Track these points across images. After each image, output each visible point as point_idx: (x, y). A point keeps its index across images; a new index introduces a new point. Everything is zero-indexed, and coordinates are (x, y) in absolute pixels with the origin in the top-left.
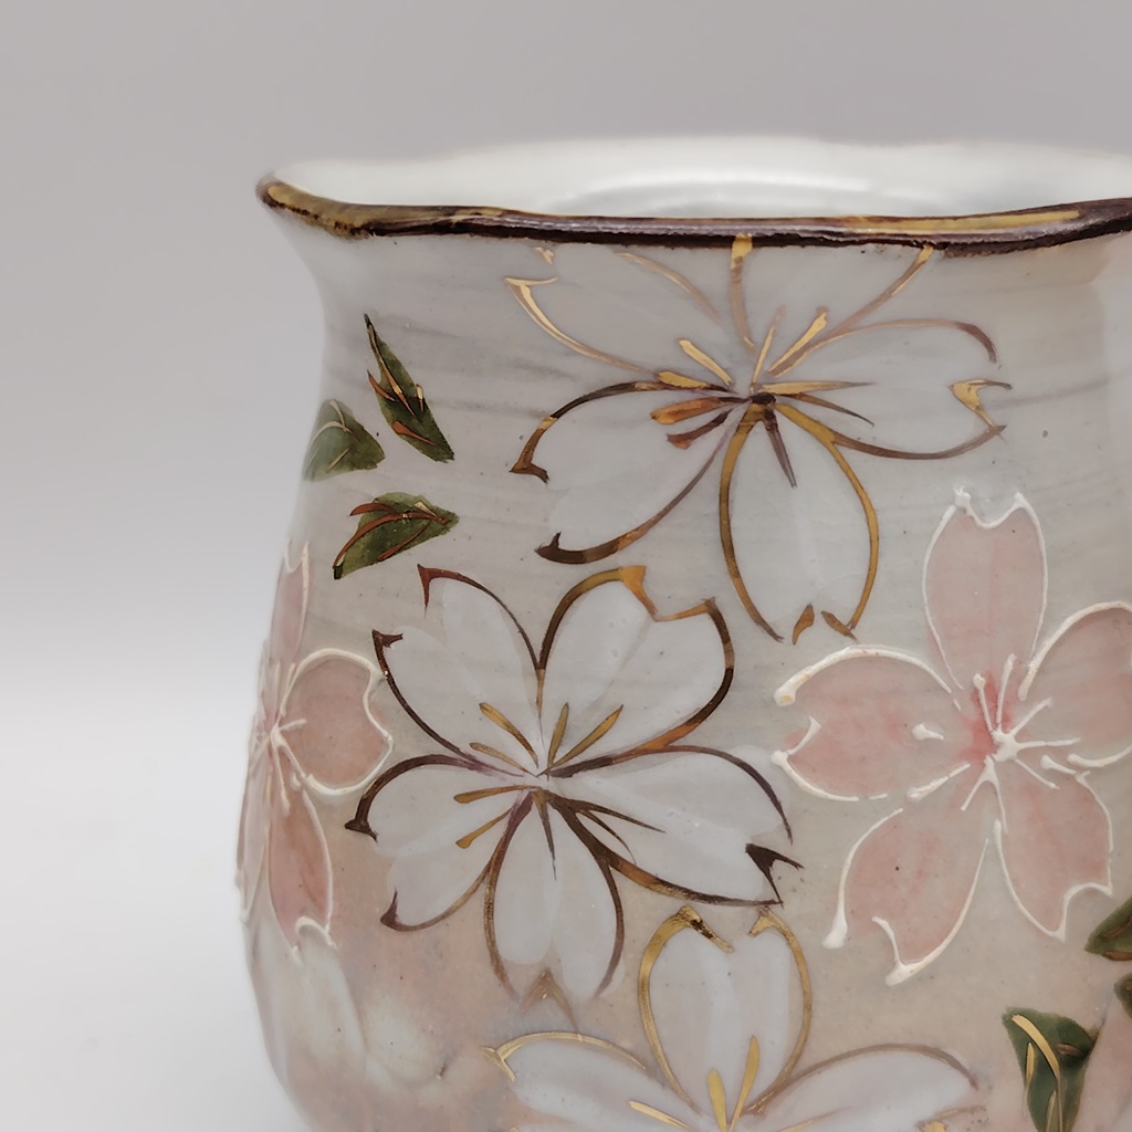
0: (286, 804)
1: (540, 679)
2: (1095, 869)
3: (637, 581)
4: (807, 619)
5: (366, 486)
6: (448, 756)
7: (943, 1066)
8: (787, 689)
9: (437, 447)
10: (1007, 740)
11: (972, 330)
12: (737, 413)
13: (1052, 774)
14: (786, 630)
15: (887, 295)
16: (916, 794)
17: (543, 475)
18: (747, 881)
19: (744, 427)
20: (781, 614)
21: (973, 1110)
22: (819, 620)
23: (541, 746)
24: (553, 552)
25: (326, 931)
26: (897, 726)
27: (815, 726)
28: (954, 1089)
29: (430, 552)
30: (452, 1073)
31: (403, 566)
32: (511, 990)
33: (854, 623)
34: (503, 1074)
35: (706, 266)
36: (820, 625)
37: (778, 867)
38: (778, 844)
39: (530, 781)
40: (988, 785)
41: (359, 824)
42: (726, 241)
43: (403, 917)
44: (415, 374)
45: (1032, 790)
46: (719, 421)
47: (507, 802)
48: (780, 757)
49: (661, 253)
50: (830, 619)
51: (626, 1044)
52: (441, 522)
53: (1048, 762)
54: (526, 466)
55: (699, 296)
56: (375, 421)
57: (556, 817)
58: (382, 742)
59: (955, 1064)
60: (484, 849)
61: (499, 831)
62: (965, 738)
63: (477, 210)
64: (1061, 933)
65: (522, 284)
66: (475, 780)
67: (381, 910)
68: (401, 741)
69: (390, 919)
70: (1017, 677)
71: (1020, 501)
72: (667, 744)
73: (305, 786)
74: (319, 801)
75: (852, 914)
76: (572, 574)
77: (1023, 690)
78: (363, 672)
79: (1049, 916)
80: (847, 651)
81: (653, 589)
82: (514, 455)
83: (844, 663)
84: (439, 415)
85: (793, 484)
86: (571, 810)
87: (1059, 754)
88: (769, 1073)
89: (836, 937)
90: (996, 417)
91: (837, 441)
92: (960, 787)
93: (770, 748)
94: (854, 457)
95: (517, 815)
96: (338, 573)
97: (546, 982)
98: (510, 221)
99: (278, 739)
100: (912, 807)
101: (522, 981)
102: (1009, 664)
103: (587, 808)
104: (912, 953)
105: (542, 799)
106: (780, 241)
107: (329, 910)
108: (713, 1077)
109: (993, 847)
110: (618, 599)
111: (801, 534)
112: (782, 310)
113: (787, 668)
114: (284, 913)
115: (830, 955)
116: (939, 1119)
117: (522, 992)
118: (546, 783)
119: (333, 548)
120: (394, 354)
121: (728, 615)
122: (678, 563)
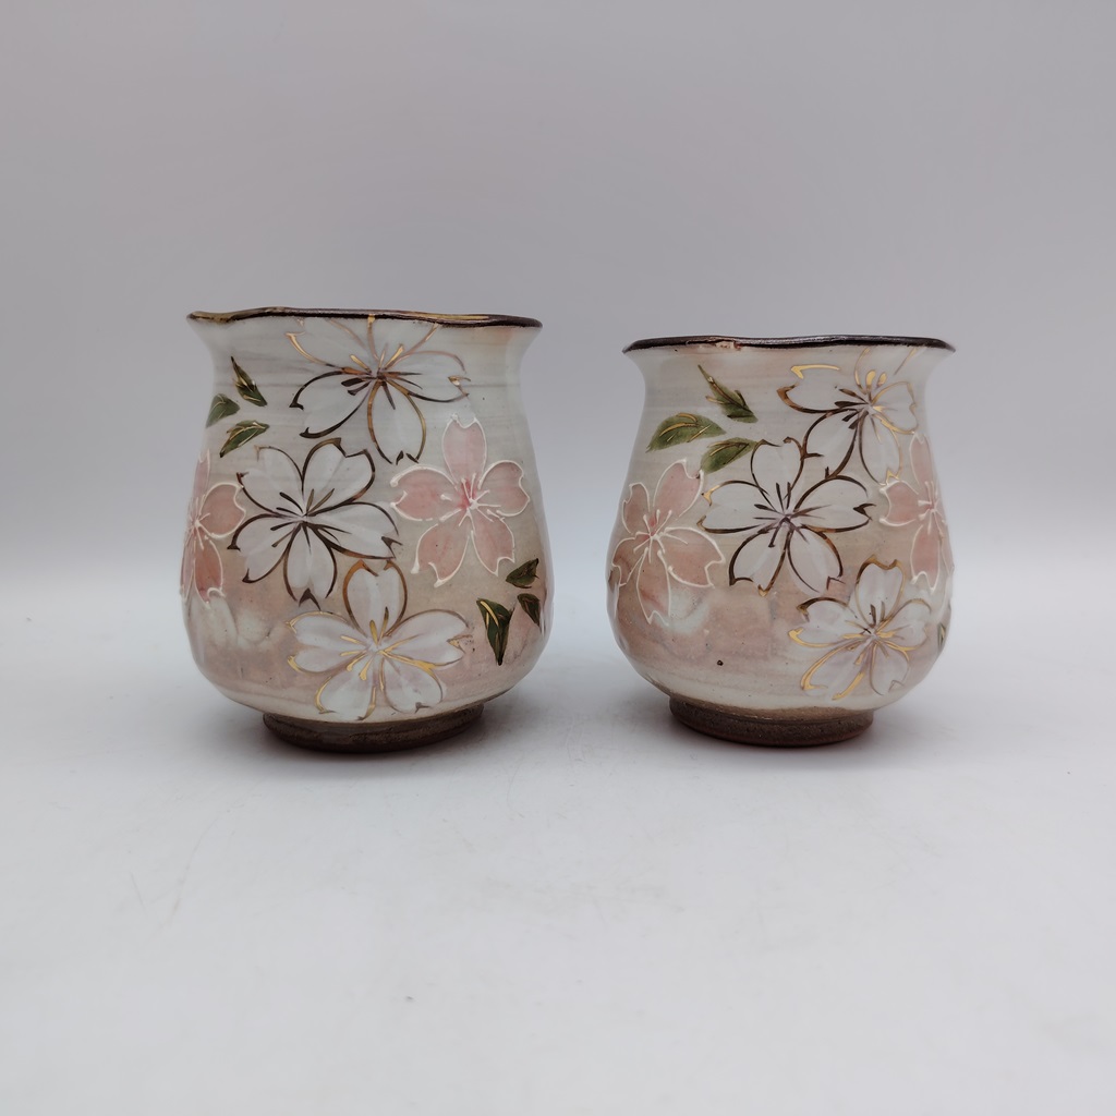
0: (203, 548)
1: (303, 479)
2: (508, 553)
3: (337, 443)
5: (230, 422)
6: (269, 514)
7: (455, 618)
8: (394, 481)
9: (262, 402)
10: (474, 502)
11: (456, 358)
12: (372, 383)
13: (490, 516)
14: (394, 460)
15: (423, 341)
16: (443, 518)
17: (301, 407)
18: (383, 551)
19: (375, 388)
20: (392, 454)
21: (467, 636)
22: (405, 456)
23: (304, 506)
24: (306, 435)
25: (220, 590)
26: (435, 495)
27: (405, 494)
28: (460, 628)
29: (259, 439)
30: (271, 635)
31: (247, 448)
32: (294, 598)
33: (418, 457)
34: (292, 632)
35: (359, 326)
36: (406, 459)
37: (393, 545)
38: (394, 537)
39: (300, 519)
40: (468, 517)
41: (233, 547)
42: (366, 317)
43: (251, 578)
44: (250, 375)
45: (484, 521)
46: (366, 385)
47: (291, 528)
48: (393, 504)
49: (342, 321)
50: (409, 456)
51: (339, 613)
52: (263, 428)
53: (489, 511)
54: (295, 404)
55: (357, 338)
56: (236, 397)
57: (310, 531)
58: (242, 513)
59: (460, 618)
60: (283, 546)
61: (290, 537)
62: (459, 500)
63: (275, 308)
64: (496, 573)
65: (292, 335)
66: (279, 521)
67: (242, 577)
68: (248, 511)
69: (246, 580)
70: (477, 480)
71: (475, 420)
72: (350, 502)
73: (210, 538)
74: (215, 541)
75: (421, 562)
76: (314, 442)
77: (479, 487)
78: (233, 488)
79: (492, 566)
80: (415, 467)
81: (344, 446)
82: (291, 402)
83: (415, 472)
84: (261, 390)
85: (395, 410)
86: (315, 528)
87: (494, 510)
88: (393, 620)
89: (416, 569)
90: (466, 390)
91: (409, 394)
92: (458, 518)
93: (389, 502)
94: (415, 399)
95: (296, 532)
96: (222, 455)
97: (308, 595)
98: (288, 311)
99: (198, 524)
100: (441, 524)
101: (299, 595)
102: (474, 477)
103: (322, 527)
104: (443, 575)
105: (305, 525)
106: (385, 317)
107: (222, 581)
108: (372, 623)
109: (470, 539)
110: (331, 450)
111: (398, 426)
112: (387, 345)
113: (394, 473)
114: (202, 589)
115: (414, 577)
116: (456, 638)
117: (299, 599)
118: (306, 519)
119: (219, 447)
120: (244, 369)
121: (373, 455)
122: (353, 436)
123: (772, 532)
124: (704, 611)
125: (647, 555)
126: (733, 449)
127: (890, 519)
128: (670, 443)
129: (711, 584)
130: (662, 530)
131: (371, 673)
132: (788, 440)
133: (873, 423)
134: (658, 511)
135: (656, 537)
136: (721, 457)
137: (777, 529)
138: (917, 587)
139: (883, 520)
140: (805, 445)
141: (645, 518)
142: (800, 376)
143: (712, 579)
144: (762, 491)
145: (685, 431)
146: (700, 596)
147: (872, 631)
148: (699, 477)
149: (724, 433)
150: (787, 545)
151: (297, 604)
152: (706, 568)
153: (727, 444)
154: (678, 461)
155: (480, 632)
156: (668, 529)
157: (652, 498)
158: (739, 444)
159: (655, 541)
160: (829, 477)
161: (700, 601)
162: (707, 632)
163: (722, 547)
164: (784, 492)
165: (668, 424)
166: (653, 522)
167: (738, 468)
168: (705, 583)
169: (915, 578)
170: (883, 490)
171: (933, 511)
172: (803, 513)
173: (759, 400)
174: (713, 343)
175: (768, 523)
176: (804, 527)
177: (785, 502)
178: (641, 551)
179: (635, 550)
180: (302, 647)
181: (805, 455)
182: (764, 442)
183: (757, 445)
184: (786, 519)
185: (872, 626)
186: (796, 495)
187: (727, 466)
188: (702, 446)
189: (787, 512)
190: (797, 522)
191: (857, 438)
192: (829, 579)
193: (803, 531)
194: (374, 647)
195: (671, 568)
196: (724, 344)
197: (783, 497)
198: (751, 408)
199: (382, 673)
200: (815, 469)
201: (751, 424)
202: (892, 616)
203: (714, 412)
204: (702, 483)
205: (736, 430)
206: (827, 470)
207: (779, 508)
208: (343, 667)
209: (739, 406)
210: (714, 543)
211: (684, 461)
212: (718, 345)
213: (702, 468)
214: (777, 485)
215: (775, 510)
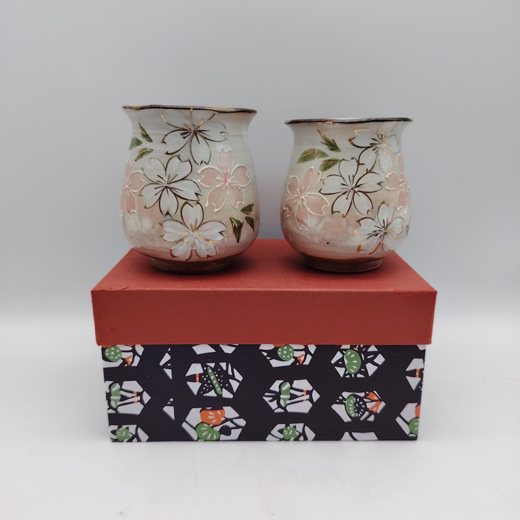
0: (129, 196)
1: (166, 170)
2: (242, 200)
3: (179, 157)
4: (202, 162)
5: (139, 148)
6: (153, 183)
7: (222, 224)
8: (199, 171)
9: (150, 141)
10: (229, 181)
11: (223, 125)
12: (192, 134)
13: (235, 186)
14: (199, 164)
15: (211, 118)
16: (217, 186)
17: (165, 143)
18: (195, 198)
19: (193, 136)
20: (199, 162)
21: (226, 231)
23: (166, 180)
24: (167, 153)
25: (135, 211)
26: (214, 177)
27: (203, 177)
28: (223, 228)
29: (150, 155)
30: (155, 228)
31: (145, 158)
33: (208, 163)
35: (186, 112)
37: (199, 196)
38: (199, 193)
39: (165, 185)
40: (226, 186)
41: (140, 195)
42: (189, 109)
43: (147, 207)
44: (146, 131)
45: (233, 188)
46: (190, 135)
47: (162, 188)
48: (199, 181)
49: (181, 110)
50: (205, 162)
51: (179, 221)
52: (151, 151)
53: (235, 184)
54: (163, 142)
55: (186, 117)
56: (141, 138)
57: (168, 189)
58: (143, 182)
59: (224, 224)
60: (159, 195)
61: (161, 192)
62: (224, 180)
63: (156, 105)
64: (237, 208)
65: (162, 115)
66: (157, 186)
68: (146, 182)
69: (145, 207)
70: (230, 173)
71: (230, 149)
72: (183, 179)
73: (132, 192)
74: (134, 193)
75: (209, 202)
76: (170, 156)
78: (140, 173)
79: (235, 205)
80: (207, 166)
81: (181, 158)
82: (161, 141)
83: (207, 168)
84: (150, 136)
85: (200, 144)
86: (170, 189)
87: (236, 184)
88: (198, 224)
89: (207, 205)
90: (226, 137)
91: (205, 138)
92: (223, 186)
93: (197, 179)
94: (207, 141)
95: (163, 190)
96: (136, 161)
97: (168, 213)
98: (160, 106)
99: (127, 186)
100: (217, 188)
101: (164, 213)
102: (229, 171)
103: (173, 188)
104: (217, 208)
105: (166, 187)
106: (197, 109)
107: (136, 208)
108: (191, 225)
109: (228, 195)
110: (176, 159)
111: (201, 150)
112: (197, 119)
113: (199, 168)
114: (129, 211)
115: (206, 208)
116: (222, 231)
117: (165, 215)
118: (167, 185)
119: (135, 157)
120: (144, 128)
121: (191, 162)
122: (185, 154)
123: (347, 194)
124: (322, 224)
125: (299, 204)
126: (332, 162)
127: (390, 187)
128: (307, 160)
129: (324, 214)
130: (305, 194)
131: (190, 243)
132: (353, 158)
134: (303, 187)
135: (303, 197)
136: (327, 166)
137: (350, 192)
138: (399, 212)
139: (387, 188)
140: (359, 160)
141: (298, 190)
142: (357, 134)
143: (325, 212)
144: (343, 178)
145: (313, 156)
147: (383, 229)
148: (319, 174)
149: (328, 156)
150: (353, 198)
151: (164, 216)
152: (323, 208)
153: (330, 160)
154: (311, 167)
155: (231, 230)
156: (307, 194)
157: (300, 182)
158: (334, 160)
159: (302, 199)
160: (368, 172)
161: (320, 220)
162: (323, 232)
163: (328, 200)
164: (351, 178)
165: (306, 152)
166: (301, 191)
167: (334, 170)
168: (322, 214)
169: (399, 209)
170: (387, 176)
171: (405, 183)
172: (358, 186)
173: (342, 143)
174: (324, 122)
175: (345, 190)
176: (359, 191)
177: (352, 182)
178: (296, 203)
179: (294, 202)
180: (166, 232)
181: (359, 164)
182: (343, 160)
183: (341, 161)
184: (352, 189)
185: (383, 227)
186: (356, 179)
187: (330, 169)
188: (319, 161)
189: (352, 186)
190: (356, 189)
191: (378, 157)
192: (368, 210)
193: (358, 193)
194: (192, 233)
195: (309, 209)
196: (328, 122)
197: (351, 180)
198: (339, 146)
199: (195, 243)
200: (362, 170)
201: (338, 153)
202: (390, 223)
203: (325, 149)
204: (320, 176)
205: (332, 155)
206: (367, 169)
207: (349, 185)
208: (181, 240)
209: (334, 146)
210: (326, 199)
211: (313, 167)
212: (326, 122)
213: (320, 170)
214: (349, 176)
215: (348, 186)
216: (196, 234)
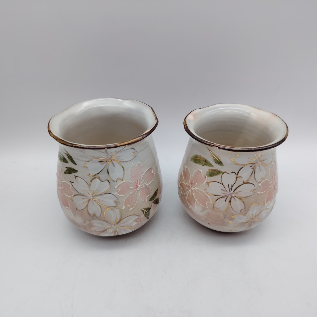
0: (63, 196)
1: (90, 188)
2: (149, 194)
3: (99, 178)
5: (66, 165)
6: (81, 195)
7: (135, 216)
8: (116, 187)
10: (139, 186)
11: (132, 149)
12: (108, 161)
13: (144, 187)
14: (116, 181)
15: (122, 149)
16: (130, 193)
17: (87, 168)
18: (114, 205)
20: (115, 179)
21: (139, 218)
23: (91, 194)
24: (89, 175)
25: (70, 209)
26: (128, 188)
27: (120, 189)
28: (137, 217)
29: (75, 174)
30: (86, 223)
31: (73, 175)
32: (91, 216)
33: (123, 179)
34: (91, 223)
36: (119, 180)
37: (117, 203)
38: (117, 201)
39: (90, 197)
40: (138, 190)
41: (72, 200)
42: (104, 148)
43: (78, 209)
45: (142, 189)
46: (106, 162)
47: (88, 199)
48: (116, 193)
49: (97, 150)
51: (103, 220)
52: (76, 171)
54: (85, 166)
55: (102, 152)
57: (93, 201)
58: (73, 192)
59: (137, 215)
60: (86, 204)
61: (87, 202)
62: (135, 187)
64: (146, 201)
66: (84, 197)
67: (76, 208)
68: (75, 193)
70: (140, 179)
71: (139, 162)
72: (104, 193)
73: (65, 194)
74: (67, 197)
75: (125, 205)
76: (92, 178)
77: (141, 181)
78: (69, 185)
81: (101, 179)
83: (122, 183)
84: (74, 160)
85: (115, 167)
86: (95, 200)
87: (145, 185)
88: (118, 220)
89: (124, 208)
90: (136, 155)
91: (119, 162)
92: (135, 192)
93: (115, 192)
94: (121, 163)
95: (89, 201)
96: (65, 174)
97: (94, 215)
98: (80, 146)
100: (130, 195)
102: (139, 179)
104: (131, 207)
105: (92, 199)
107: (70, 207)
108: (113, 221)
109: (139, 196)
110: (97, 180)
111: (116, 171)
112: (111, 152)
113: (116, 185)
114: (65, 205)
116: (136, 220)
119: (64, 171)
120: (68, 152)
121: (109, 180)
122: (103, 176)
123: (226, 197)
124: (205, 213)
125: (190, 192)
126: (216, 172)
127: (260, 192)
128: (197, 163)
129: (207, 207)
130: (194, 187)
131: (113, 231)
132: (233, 172)
133: (259, 166)
134: (193, 182)
135: (192, 188)
136: (212, 173)
137: (228, 197)
138: (266, 206)
139: (259, 193)
140: (238, 174)
141: (189, 180)
142: (238, 156)
143: (208, 206)
144: (224, 186)
145: (202, 162)
146: (204, 209)
147: (252, 220)
148: (205, 177)
149: (213, 167)
150: (230, 201)
152: (206, 203)
153: (214, 170)
154: (200, 170)
155: (142, 216)
156: (196, 188)
157: (191, 176)
158: (218, 171)
159: (192, 189)
160: (244, 183)
161: (204, 210)
162: (206, 217)
163: (211, 199)
164: (230, 187)
165: (197, 157)
166: (191, 183)
167: (217, 178)
168: (206, 207)
169: (266, 205)
170: (260, 185)
171: (274, 182)
172: (235, 193)
173: (225, 160)
175: (225, 195)
176: (235, 197)
177: (230, 190)
178: (188, 190)
179: (186, 188)
180: (94, 226)
181: (237, 177)
182: (225, 172)
183: (223, 173)
184: (230, 194)
185: (252, 219)
186: (234, 188)
187: (214, 177)
188: (207, 169)
189: (231, 192)
190: (233, 195)
191: (254, 171)
192: (241, 210)
193: (235, 198)
194: (114, 226)
195: (196, 199)
196: (215, 147)
197: (230, 188)
198: (222, 162)
199: (116, 231)
200: (240, 181)
201: (222, 167)
202: (258, 215)
203: (211, 160)
204: (206, 179)
205: (217, 167)
206: (244, 181)
208: (106, 230)
209: (219, 160)
210: (209, 197)
211: (201, 171)
212: (213, 147)
213: (206, 175)
214: (229, 185)
215: (227, 192)
216: (117, 226)
